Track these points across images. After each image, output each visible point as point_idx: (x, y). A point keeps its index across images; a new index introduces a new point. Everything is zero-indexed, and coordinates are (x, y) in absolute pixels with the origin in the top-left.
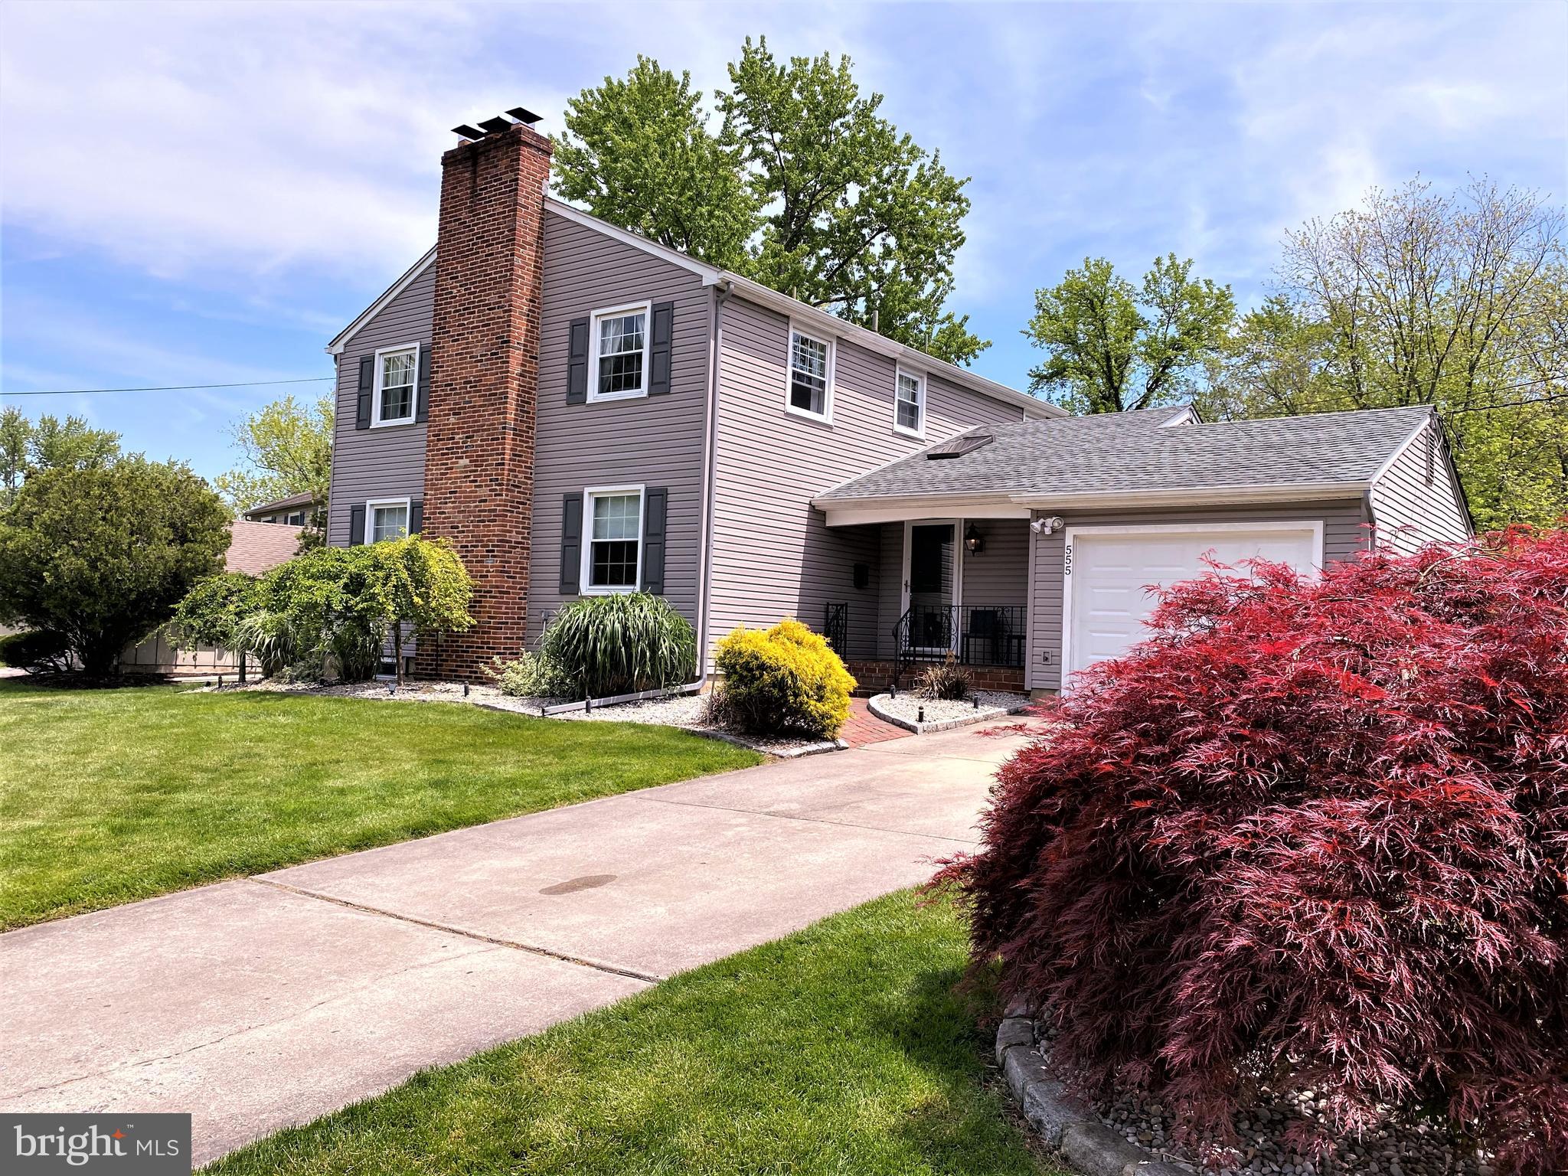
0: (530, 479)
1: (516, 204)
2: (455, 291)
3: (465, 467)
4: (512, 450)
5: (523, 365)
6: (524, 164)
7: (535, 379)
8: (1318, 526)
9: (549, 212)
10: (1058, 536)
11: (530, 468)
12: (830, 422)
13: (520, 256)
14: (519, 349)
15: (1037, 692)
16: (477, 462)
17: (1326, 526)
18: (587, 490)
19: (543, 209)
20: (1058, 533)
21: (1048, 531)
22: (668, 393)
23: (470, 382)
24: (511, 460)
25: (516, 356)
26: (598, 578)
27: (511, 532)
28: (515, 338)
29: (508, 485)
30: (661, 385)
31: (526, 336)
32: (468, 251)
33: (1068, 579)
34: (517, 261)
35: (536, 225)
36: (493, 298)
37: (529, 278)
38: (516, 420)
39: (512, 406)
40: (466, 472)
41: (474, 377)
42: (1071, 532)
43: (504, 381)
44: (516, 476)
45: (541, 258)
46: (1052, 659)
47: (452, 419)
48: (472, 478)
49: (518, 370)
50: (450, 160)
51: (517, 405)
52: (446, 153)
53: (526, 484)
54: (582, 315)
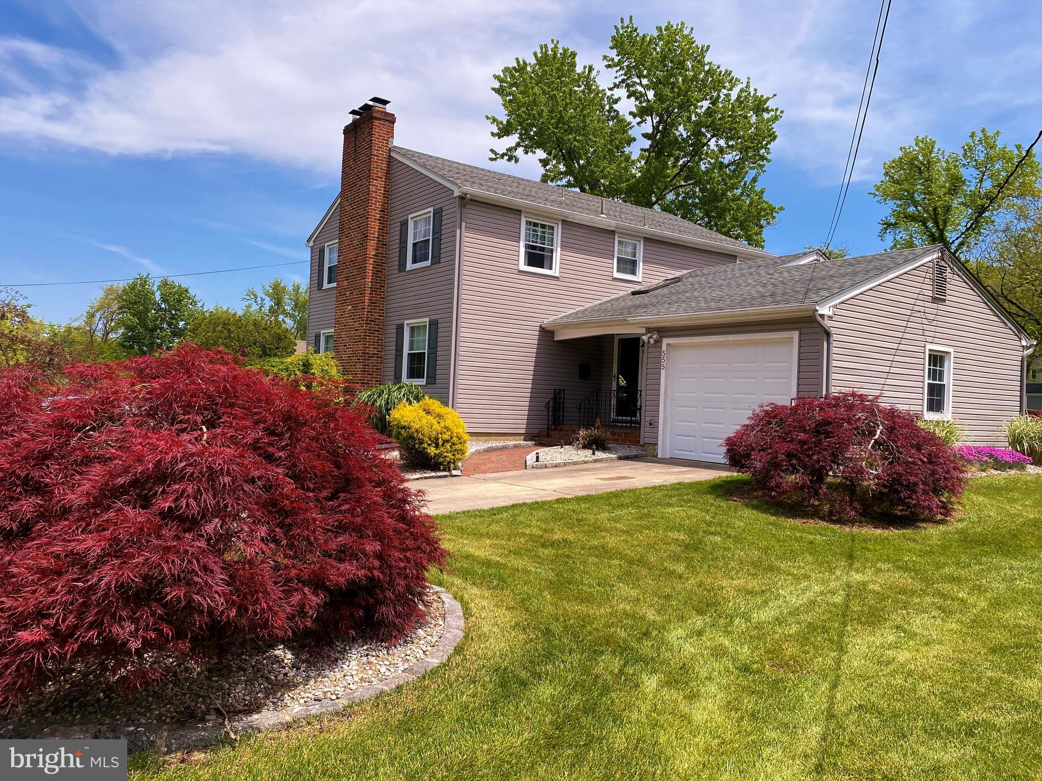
0: (382, 316)
1: (371, 155)
3: (350, 310)
4: (369, 300)
5: (376, 250)
6: (376, 131)
7: (385, 257)
8: (796, 335)
9: (393, 157)
10: (658, 344)
11: (382, 310)
12: (557, 274)
13: (374, 186)
14: (375, 240)
15: (647, 445)
16: (354, 307)
17: (800, 334)
18: (406, 322)
19: (390, 156)
20: (658, 342)
21: (652, 341)
22: (439, 263)
23: (352, 261)
24: (368, 306)
25: (372, 244)
26: (411, 374)
27: (370, 348)
28: (371, 234)
29: (367, 320)
30: (436, 260)
31: (379, 232)
33: (663, 372)
34: (373, 188)
35: (384, 166)
36: (361, 212)
37: (380, 198)
38: (371, 282)
39: (370, 274)
40: (350, 313)
41: (355, 257)
42: (665, 341)
43: (365, 260)
44: (373, 315)
45: (388, 185)
46: (654, 424)
47: (346, 283)
48: (352, 317)
49: (373, 253)
50: (348, 131)
51: (373, 273)
52: (346, 126)
53: (380, 319)
54: (405, 218)
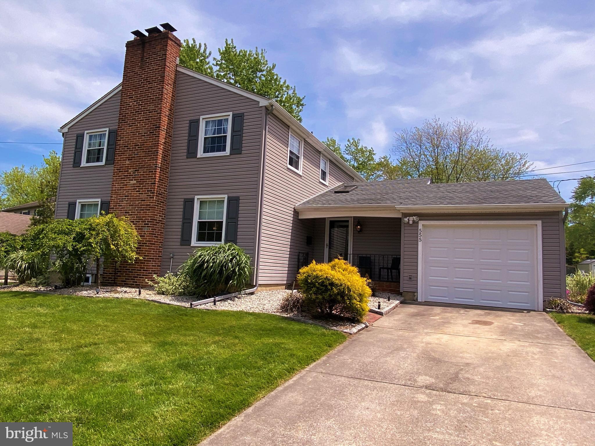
0: (166, 191)
1: (165, 65)
2: (131, 103)
3: (134, 184)
4: (159, 177)
5: (165, 139)
6: (169, 48)
7: (170, 146)
8: (539, 223)
9: (179, 72)
10: (415, 225)
11: (167, 186)
12: (301, 174)
13: (166, 89)
14: (164, 131)
15: (405, 293)
16: (140, 182)
17: (543, 223)
18: (196, 197)
19: (176, 70)
20: (415, 223)
21: (411, 222)
22: (241, 154)
23: (138, 145)
24: (159, 182)
25: (163, 134)
26: (200, 238)
27: (157, 215)
28: (163, 126)
29: (157, 193)
30: (236, 150)
31: (167, 126)
32: (138, 86)
33: (420, 244)
34: (165, 91)
35: (173, 76)
36: (152, 107)
37: (169, 100)
38: (161, 163)
39: (160, 156)
40: (135, 187)
41: (140, 143)
42: (421, 223)
43: (157, 145)
44: (160, 190)
45: (175, 92)
46: (413, 278)
47: (128, 162)
48: (137, 190)
49: (163, 141)
50: (129, 45)
51: (162, 157)
52: (128, 42)
53: (165, 193)
54: (196, 118)
